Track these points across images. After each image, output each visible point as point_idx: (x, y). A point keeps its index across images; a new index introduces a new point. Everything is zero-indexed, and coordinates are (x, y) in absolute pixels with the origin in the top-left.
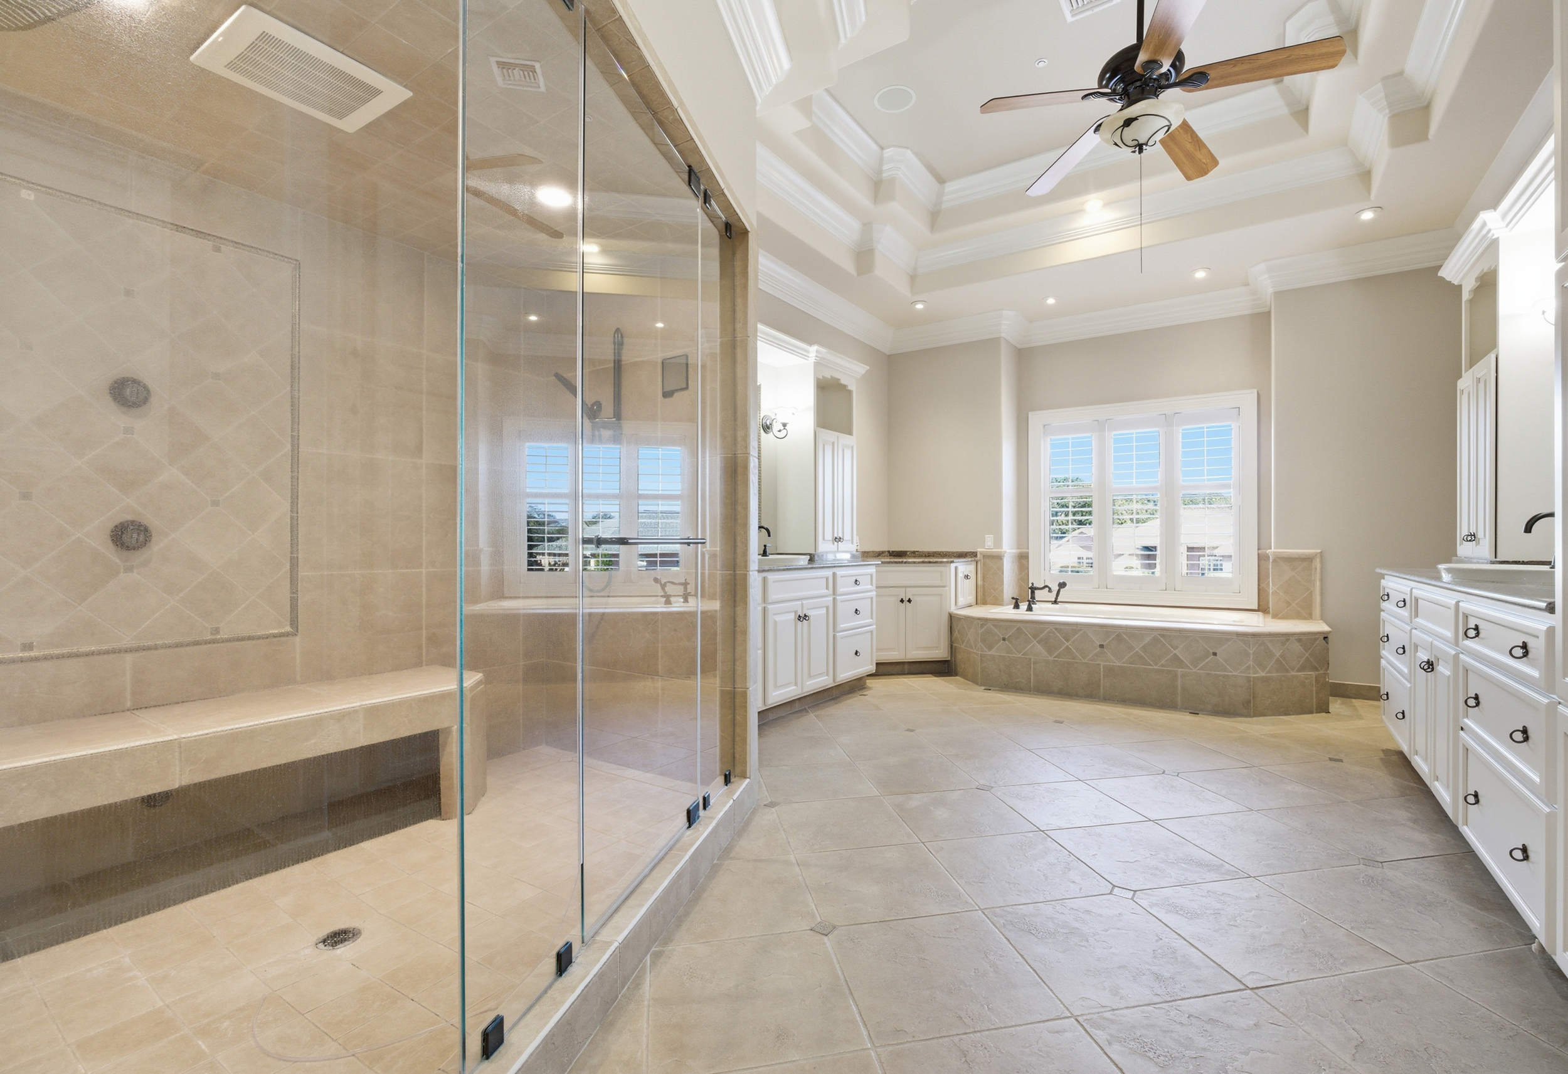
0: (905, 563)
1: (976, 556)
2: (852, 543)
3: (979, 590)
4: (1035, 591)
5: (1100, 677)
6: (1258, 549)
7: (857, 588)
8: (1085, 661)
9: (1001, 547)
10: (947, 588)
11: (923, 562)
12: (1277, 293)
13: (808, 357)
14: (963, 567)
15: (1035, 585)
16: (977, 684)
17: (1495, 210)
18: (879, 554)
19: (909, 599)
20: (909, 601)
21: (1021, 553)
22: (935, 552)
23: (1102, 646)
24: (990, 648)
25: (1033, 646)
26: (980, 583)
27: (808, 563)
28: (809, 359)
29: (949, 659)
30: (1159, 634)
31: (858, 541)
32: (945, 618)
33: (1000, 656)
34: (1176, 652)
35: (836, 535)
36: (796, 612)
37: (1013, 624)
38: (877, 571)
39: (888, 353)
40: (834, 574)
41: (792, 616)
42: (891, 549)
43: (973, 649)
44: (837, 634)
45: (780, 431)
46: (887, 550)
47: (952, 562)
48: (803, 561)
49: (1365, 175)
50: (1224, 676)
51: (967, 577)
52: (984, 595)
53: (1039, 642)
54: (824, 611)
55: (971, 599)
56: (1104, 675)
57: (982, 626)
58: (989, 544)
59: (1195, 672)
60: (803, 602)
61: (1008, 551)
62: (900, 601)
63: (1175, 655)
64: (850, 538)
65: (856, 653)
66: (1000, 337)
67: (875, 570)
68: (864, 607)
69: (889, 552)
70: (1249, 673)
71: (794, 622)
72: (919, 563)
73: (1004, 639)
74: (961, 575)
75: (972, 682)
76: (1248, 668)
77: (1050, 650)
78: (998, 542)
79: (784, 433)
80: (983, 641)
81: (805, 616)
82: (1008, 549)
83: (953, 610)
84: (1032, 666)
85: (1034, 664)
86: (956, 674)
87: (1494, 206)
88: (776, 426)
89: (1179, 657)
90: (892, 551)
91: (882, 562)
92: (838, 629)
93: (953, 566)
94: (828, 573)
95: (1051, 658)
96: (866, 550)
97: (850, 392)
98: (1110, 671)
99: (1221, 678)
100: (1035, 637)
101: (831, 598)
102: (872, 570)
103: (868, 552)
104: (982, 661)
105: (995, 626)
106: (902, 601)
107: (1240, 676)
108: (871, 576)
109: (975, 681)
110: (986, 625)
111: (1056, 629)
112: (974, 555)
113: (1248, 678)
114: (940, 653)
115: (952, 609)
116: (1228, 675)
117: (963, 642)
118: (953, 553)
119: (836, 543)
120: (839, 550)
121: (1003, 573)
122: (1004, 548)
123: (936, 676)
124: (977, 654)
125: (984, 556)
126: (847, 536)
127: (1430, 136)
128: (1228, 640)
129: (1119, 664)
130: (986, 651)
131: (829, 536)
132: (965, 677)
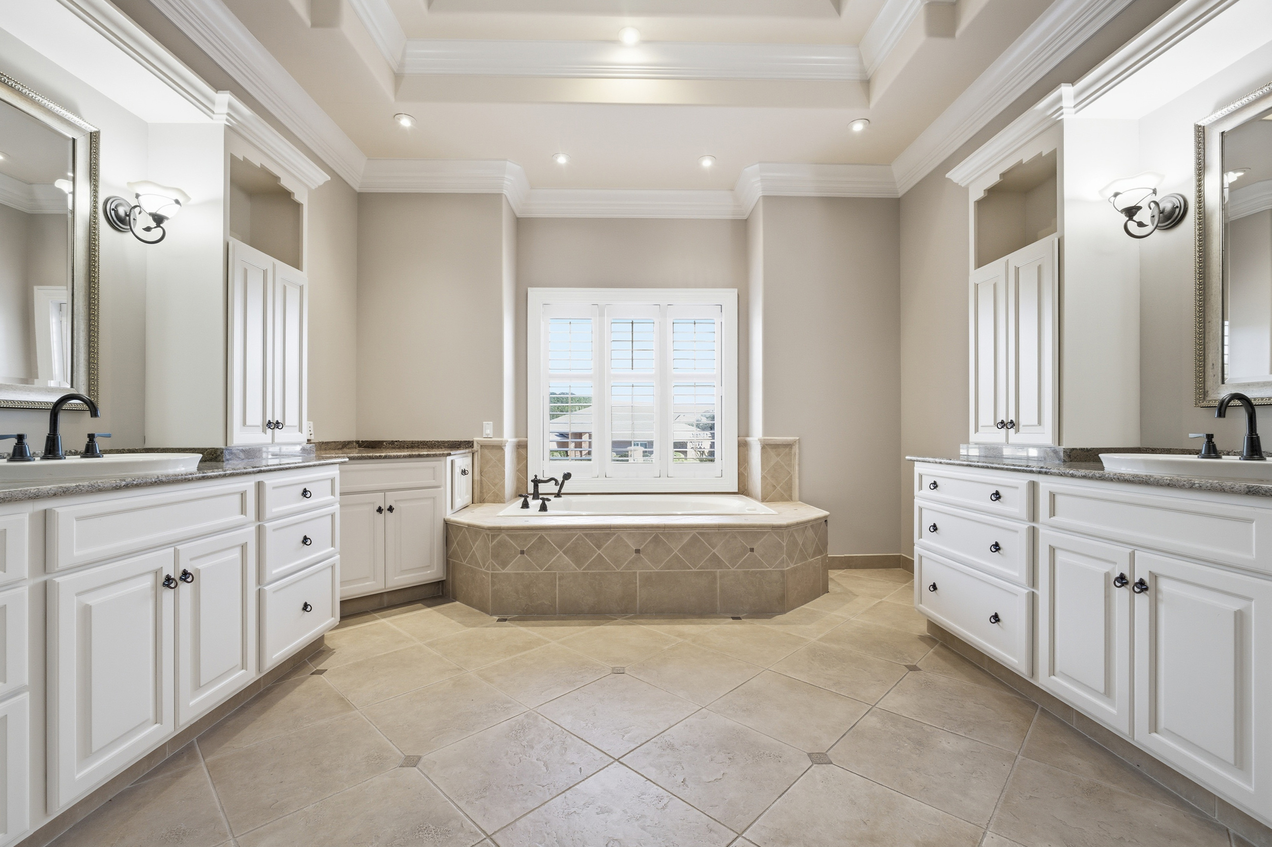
0: (385, 457)
1: (472, 446)
2: (300, 430)
3: (476, 486)
4: (539, 484)
5: (636, 587)
6: (738, 437)
7: (306, 502)
8: (619, 571)
9: (501, 435)
10: (442, 488)
11: (410, 456)
12: (766, 198)
13: (213, 112)
14: (461, 460)
15: (538, 478)
16: (487, 613)
17: (1073, 85)
18: (344, 446)
19: (391, 507)
20: (391, 509)
21: (519, 442)
22: (421, 442)
23: (638, 551)
24: (504, 564)
25: (558, 557)
26: (477, 477)
27: (199, 469)
28: (214, 116)
29: (444, 578)
30: (697, 533)
31: (312, 429)
32: (440, 526)
33: (517, 574)
34: (714, 551)
35: (269, 418)
36: (157, 573)
37: (534, 532)
38: (341, 472)
39: (357, 189)
40: (259, 486)
41: (148, 582)
42: (362, 438)
43: (482, 568)
44: (266, 588)
45: (148, 229)
46: (354, 439)
47: (449, 455)
48: (190, 463)
49: (867, 84)
50: (761, 573)
51: (464, 472)
52: (481, 492)
53: (565, 553)
54: (236, 554)
55: (468, 498)
56: (640, 586)
57: (494, 537)
58: (488, 431)
59: (734, 572)
60: (178, 547)
61: (509, 440)
62: (377, 511)
63: (714, 554)
64: (296, 423)
65: (306, 607)
66: (503, 194)
67: (338, 472)
68: (319, 531)
69: (357, 442)
70: (783, 568)
71: (151, 593)
72: (405, 457)
73: (522, 552)
74: (457, 471)
75: (479, 609)
76: (782, 562)
77: (578, 561)
78: (499, 430)
79: (156, 234)
80: (496, 556)
81: (185, 574)
82: (509, 438)
83: (450, 516)
84: (557, 583)
85: (560, 579)
86: (455, 599)
87: (1072, 81)
88: (141, 221)
89: (718, 558)
90: (362, 441)
91: (350, 458)
92: (268, 578)
93: (449, 459)
94: (248, 484)
95: (579, 571)
96: (325, 440)
97: (298, 206)
98: (648, 580)
99: (758, 575)
100: (560, 547)
101: (252, 529)
102: (334, 472)
103: (327, 443)
104: (493, 583)
105: (511, 536)
106: (380, 510)
107: (776, 571)
108: (333, 480)
109: (484, 609)
110: (499, 535)
111: (586, 535)
112: (469, 444)
113: (782, 572)
114: (433, 572)
115: (447, 514)
116: (764, 571)
117: (465, 558)
118: (444, 442)
119: (269, 431)
120: (276, 441)
121: (504, 466)
122: (504, 437)
123: (429, 606)
124: (486, 574)
125: (481, 446)
126: (291, 419)
127: (958, 33)
128: (764, 533)
129: (656, 571)
130: (499, 570)
131: (255, 417)
132: (469, 603)
